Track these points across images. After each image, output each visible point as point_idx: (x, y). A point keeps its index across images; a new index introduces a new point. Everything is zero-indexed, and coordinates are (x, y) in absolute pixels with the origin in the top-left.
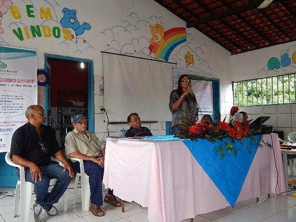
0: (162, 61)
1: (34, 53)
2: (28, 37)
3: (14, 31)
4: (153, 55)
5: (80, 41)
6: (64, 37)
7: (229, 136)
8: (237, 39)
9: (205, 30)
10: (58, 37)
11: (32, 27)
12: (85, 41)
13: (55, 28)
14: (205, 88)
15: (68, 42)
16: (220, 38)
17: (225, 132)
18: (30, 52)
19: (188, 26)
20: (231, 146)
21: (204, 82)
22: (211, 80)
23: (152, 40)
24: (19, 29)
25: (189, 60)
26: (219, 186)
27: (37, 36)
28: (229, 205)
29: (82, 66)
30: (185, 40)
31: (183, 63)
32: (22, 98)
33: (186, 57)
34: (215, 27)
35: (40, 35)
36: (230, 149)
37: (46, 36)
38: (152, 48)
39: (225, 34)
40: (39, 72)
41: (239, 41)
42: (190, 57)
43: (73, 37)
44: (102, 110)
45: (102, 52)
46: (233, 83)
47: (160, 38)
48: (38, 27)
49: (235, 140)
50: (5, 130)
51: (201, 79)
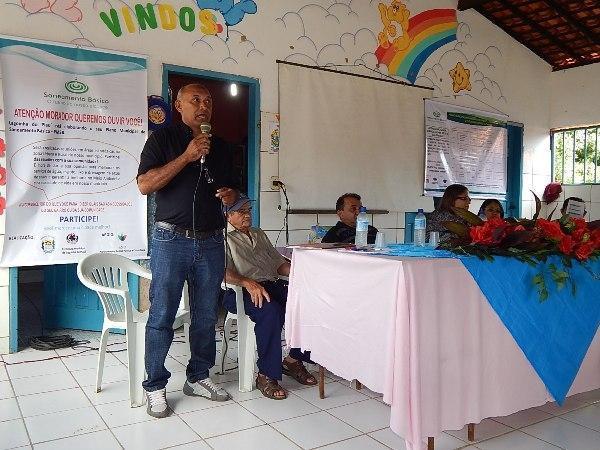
0: (402, 83)
1: (142, 62)
2: (131, 29)
3: (103, 15)
4: (383, 68)
5: (235, 38)
6: (203, 29)
7: (560, 253)
8: (569, 36)
9: (498, 14)
10: (191, 28)
11: (139, 8)
12: (244, 38)
13: (183, 10)
14: (490, 143)
15: (210, 39)
16: (530, 31)
17: (551, 244)
18: (135, 60)
19: (462, 7)
20: (565, 275)
21: (489, 129)
22: (506, 126)
23: (383, 35)
24: (113, 12)
25: (459, 80)
26: (532, 358)
27: (147, 26)
28: (552, 400)
29: (234, 90)
30: (453, 38)
31: (447, 86)
32: (118, 155)
33: (455, 74)
34: (523, 8)
35: (154, 25)
36: (560, 280)
37: (166, 27)
38: (382, 54)
39: (542, 24)
40: (153, 102)
41: (572, 40)
42: (463, 74)
43: (220, 29)
44: (276, 183)
45: (278, 61)
46: (552, 133)
47: (400, 32)
48: (150, 6)
49: (573, 261)
50: (84, 219)
51: (485, 122)
